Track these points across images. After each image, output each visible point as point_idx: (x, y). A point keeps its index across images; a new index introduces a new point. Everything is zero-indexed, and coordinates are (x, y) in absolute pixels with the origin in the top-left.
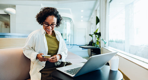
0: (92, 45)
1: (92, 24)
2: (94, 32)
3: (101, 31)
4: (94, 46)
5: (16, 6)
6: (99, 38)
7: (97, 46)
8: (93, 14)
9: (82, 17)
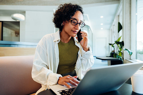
0: (113, 57)
1: (114, 32)
2: (116, 41)
3: (124, 40)
4: (116, 57)
5: (26, 12)
6: (121, 48)
7: (119, 58)
8: (115, 20)
9: (102, 24)
